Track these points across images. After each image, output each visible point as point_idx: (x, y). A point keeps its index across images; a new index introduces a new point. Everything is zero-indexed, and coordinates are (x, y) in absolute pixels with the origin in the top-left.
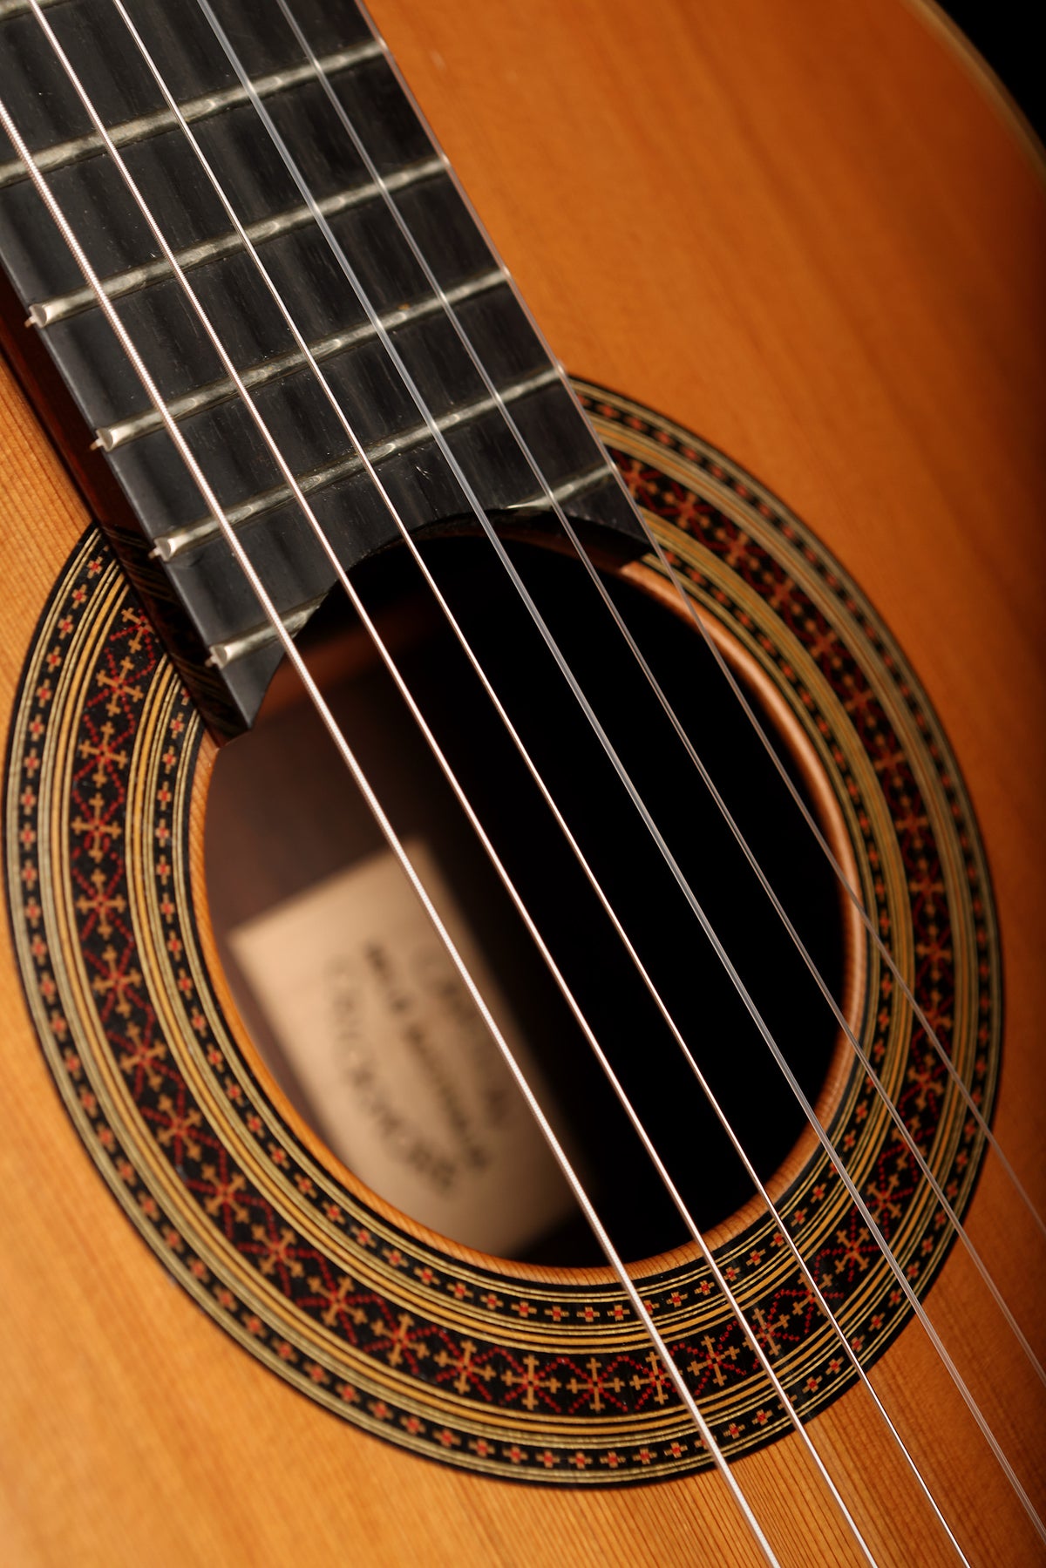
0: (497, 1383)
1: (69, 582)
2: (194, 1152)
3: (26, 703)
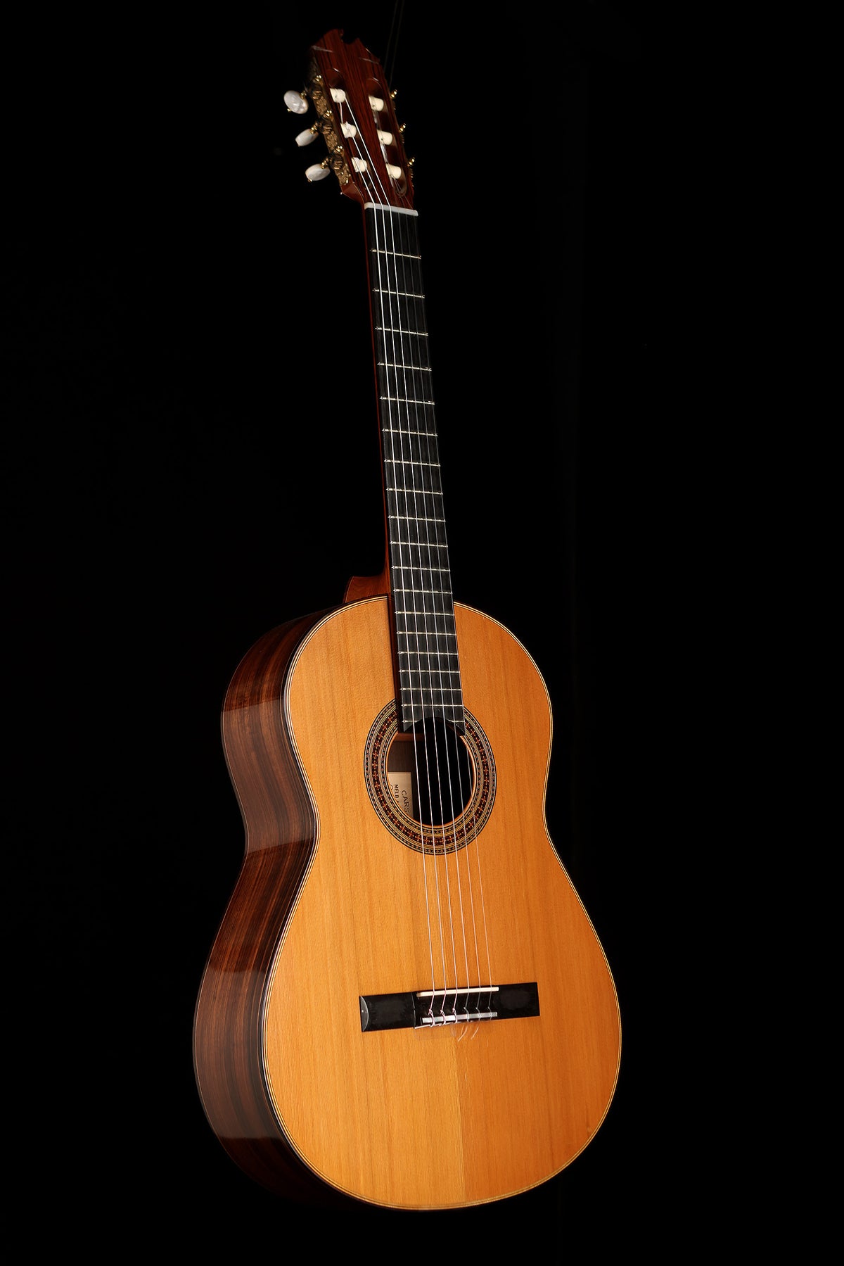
1: (389, 704)
3: (379, 717)
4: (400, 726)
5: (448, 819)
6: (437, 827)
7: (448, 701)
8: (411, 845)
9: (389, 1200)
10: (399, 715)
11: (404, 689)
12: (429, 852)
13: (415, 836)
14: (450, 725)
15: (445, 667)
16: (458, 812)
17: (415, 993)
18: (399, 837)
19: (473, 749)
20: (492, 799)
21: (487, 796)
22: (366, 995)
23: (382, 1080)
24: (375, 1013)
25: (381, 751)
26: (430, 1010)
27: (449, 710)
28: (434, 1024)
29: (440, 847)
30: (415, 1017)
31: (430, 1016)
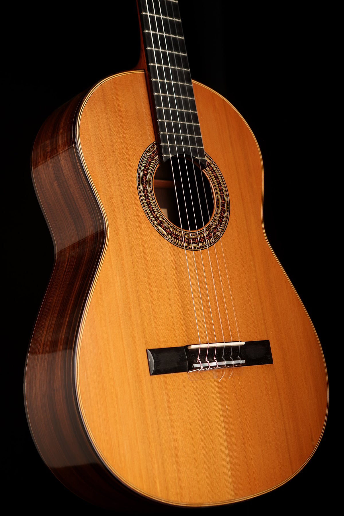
0: (176, 238)
1: (152, 145)
2: (147, 198)
3: (145, 153)
4: (161, 159)
5: (200, 226)
6: (193, 231)
7: (193, 143)
8: (175, 243)
9: (179, 500)
10: (159, 151)
11: (162, 133)
12: (188, 248)
13: (177, 237)
14: (196, 161)
15: (189, 120)
16: (206, 221)
17: (186, 347)
18: (166, 237)
19: (212, 179)
20: (228, 214)
21: (224, 212)
22: (151, 348)
23: (167, 410)
24: (159, 361)
25: (148, 176)
26: (198, 359)
27: (194, 150)
28: (201, 369)
29: (196, 245)
30: (188, 364)
31: (199, 363)
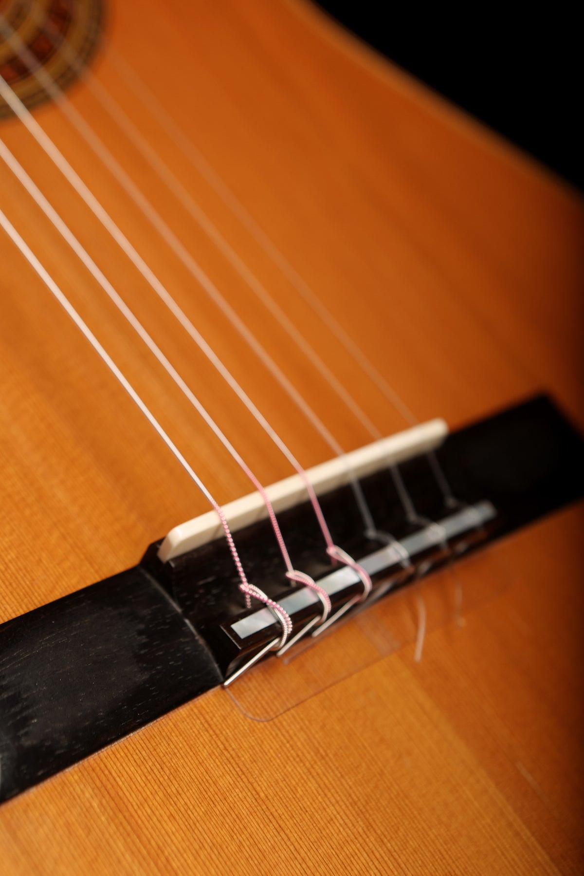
26: (246, 587)
28: (289, 633)
30: (201, 641)
31: (260, 605)
